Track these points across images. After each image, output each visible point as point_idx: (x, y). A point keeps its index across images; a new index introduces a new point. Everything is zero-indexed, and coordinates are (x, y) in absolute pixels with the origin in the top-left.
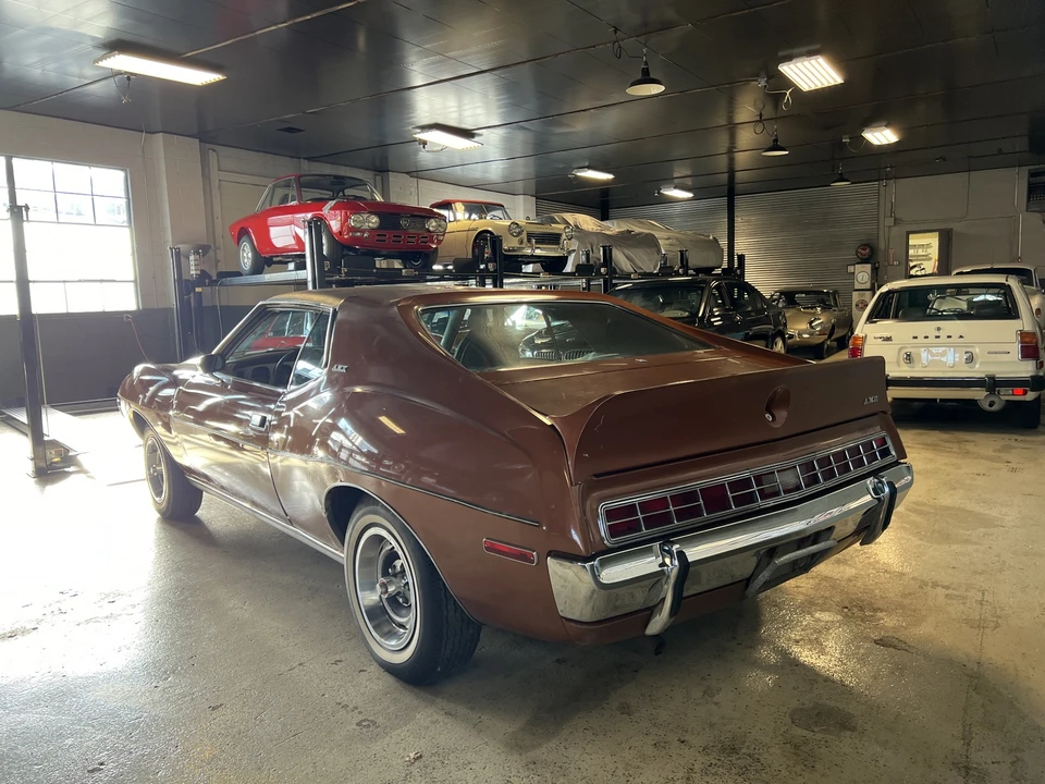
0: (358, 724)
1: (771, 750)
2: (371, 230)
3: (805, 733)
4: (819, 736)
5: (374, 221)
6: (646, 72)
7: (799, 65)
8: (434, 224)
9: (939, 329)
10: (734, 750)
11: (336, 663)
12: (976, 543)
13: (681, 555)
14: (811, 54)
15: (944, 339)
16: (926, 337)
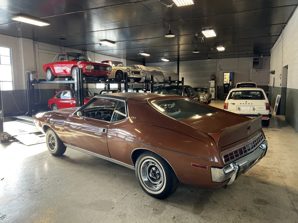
0: (153, 210)
1: (254, 210)
2: (92, 70)
3: (259, 205)
4: (262, 206)
5: (93, 67)
6: (170, 31)
7: (207, 31)
8: (109, 69)
9: (246, 102)
10: (246, 211)
11: (136, 194)
12: (271, 157)
13: (238, 166)
14: (210, 29)
15: (248, 104)
16: (243, 104)
